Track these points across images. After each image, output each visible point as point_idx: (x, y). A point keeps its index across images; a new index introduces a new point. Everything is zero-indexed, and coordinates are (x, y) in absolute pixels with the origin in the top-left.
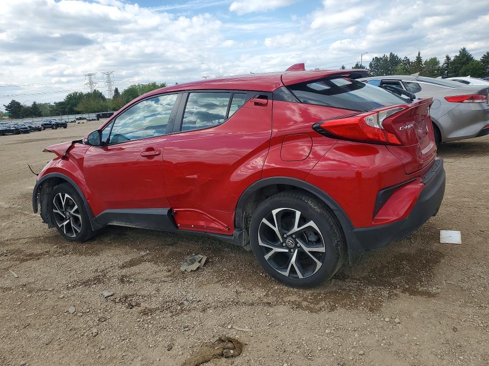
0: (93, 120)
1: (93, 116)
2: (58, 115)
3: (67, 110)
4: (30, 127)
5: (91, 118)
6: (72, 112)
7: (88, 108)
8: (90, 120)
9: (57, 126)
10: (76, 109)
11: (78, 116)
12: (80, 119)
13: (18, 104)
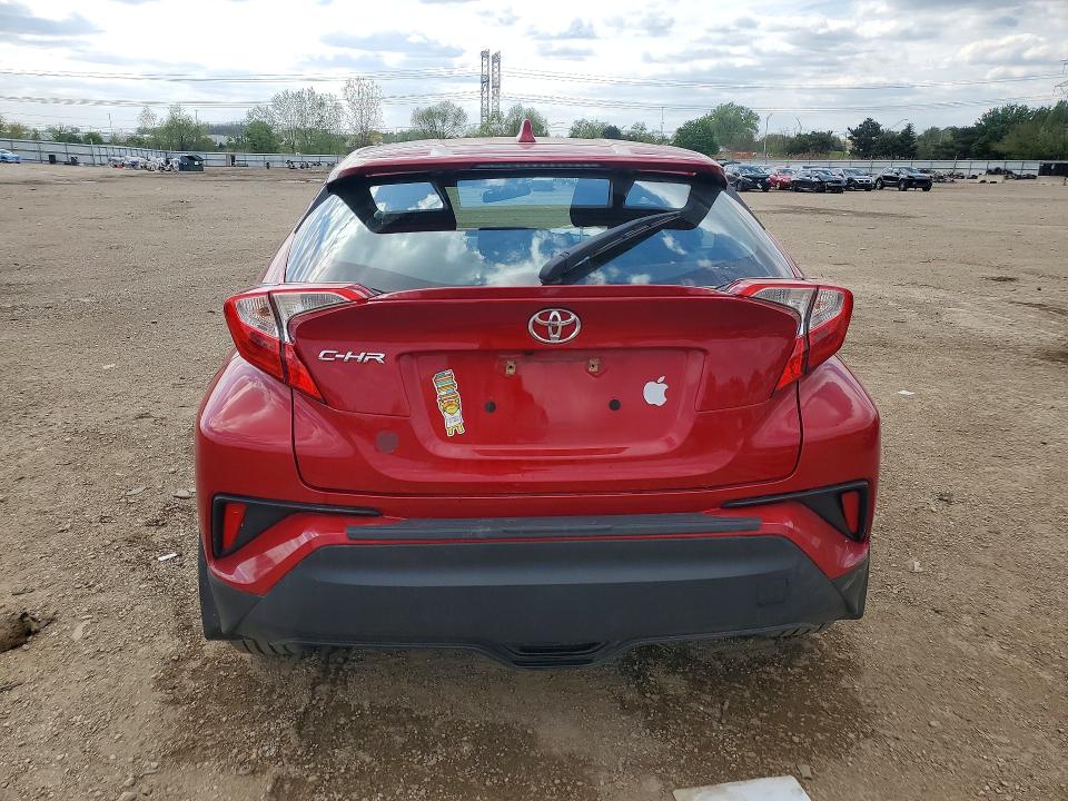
0: (1028, 177)
1: (1033, 166)
2: (950, 157)
3: (974, 147)
4: (850, 180)
5: (1025, 173)
6: (985, 154)
7: (1027, 147)
8: (1019, 177)
9: (910, 183)
10: (998, 147)
11: (994, 165)
12: (997, 171)
13: (876, 127)
